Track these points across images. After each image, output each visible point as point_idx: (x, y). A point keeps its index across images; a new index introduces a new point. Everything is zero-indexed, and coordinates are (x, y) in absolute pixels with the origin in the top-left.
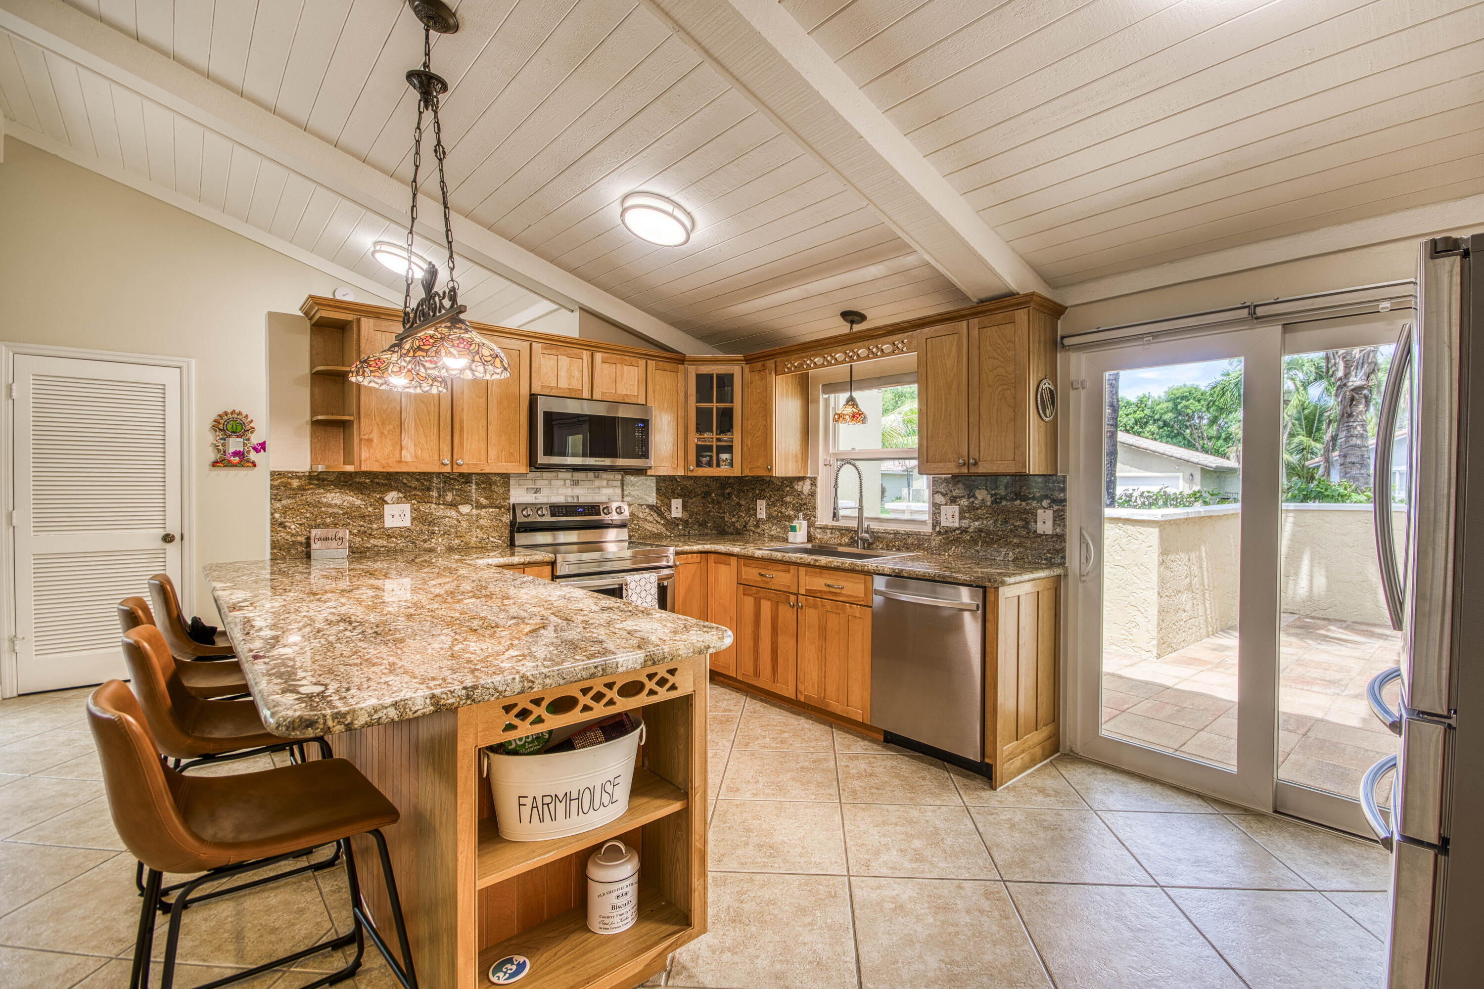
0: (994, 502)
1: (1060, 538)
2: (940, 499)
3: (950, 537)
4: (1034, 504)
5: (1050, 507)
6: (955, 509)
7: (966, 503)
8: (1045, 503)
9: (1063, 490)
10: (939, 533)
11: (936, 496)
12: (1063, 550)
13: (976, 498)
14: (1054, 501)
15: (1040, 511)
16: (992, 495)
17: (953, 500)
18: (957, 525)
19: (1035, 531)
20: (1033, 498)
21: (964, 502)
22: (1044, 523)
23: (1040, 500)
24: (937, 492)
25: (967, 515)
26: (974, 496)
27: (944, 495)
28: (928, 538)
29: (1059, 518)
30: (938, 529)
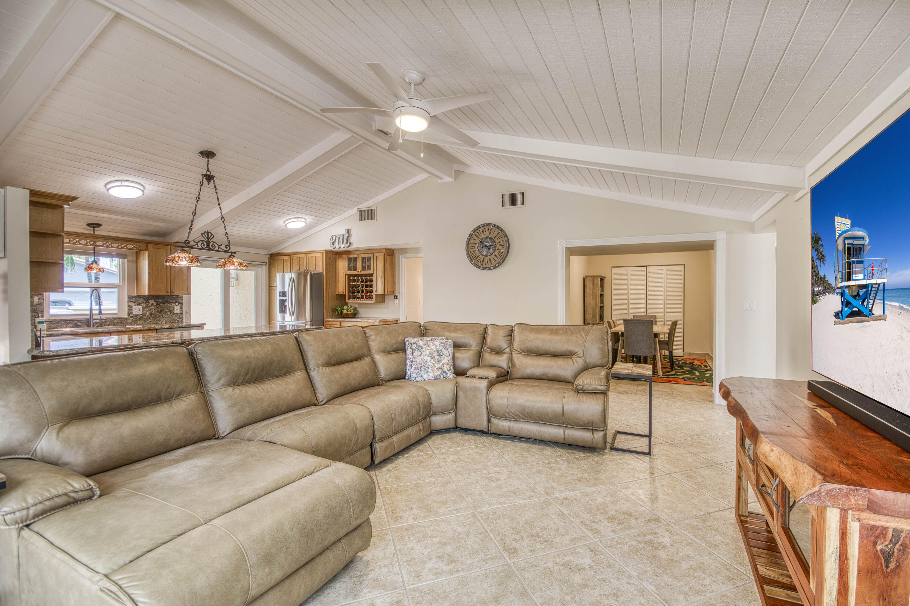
0: (157, 304)
1: (182, 314)
2: (131, 304)
3: (136, 319)
4: (173, 304)
5: (178, 305)
6: (140, 307)
7: (145, 305)
8: (177, 304)
9: (182, 300)
10: (132, 317)
11: (130, 303)
12: (182, 317)
13: (149, 303)
14: (180, 303)
15: (175, 307)
16: (156, 302)
17: (139, 304)
18: (141, 313)
19: (174, 313)
20: (172, 303)
21: (144, 305)
22: (177, 309)
23: (175, 303)
24: (130, 301)
25: (145, 309)
26: (148, 302)
27: (134, 302)
28: (126, 319)
29: (181, 308)
30: (131, 315)
